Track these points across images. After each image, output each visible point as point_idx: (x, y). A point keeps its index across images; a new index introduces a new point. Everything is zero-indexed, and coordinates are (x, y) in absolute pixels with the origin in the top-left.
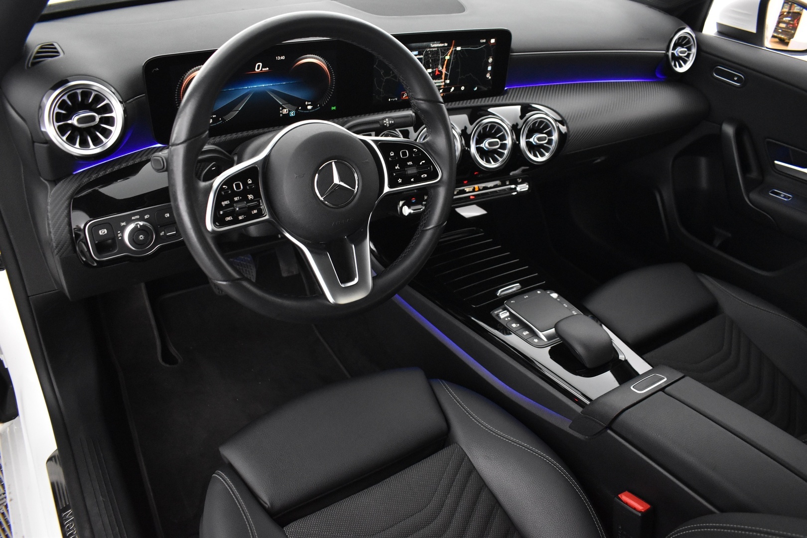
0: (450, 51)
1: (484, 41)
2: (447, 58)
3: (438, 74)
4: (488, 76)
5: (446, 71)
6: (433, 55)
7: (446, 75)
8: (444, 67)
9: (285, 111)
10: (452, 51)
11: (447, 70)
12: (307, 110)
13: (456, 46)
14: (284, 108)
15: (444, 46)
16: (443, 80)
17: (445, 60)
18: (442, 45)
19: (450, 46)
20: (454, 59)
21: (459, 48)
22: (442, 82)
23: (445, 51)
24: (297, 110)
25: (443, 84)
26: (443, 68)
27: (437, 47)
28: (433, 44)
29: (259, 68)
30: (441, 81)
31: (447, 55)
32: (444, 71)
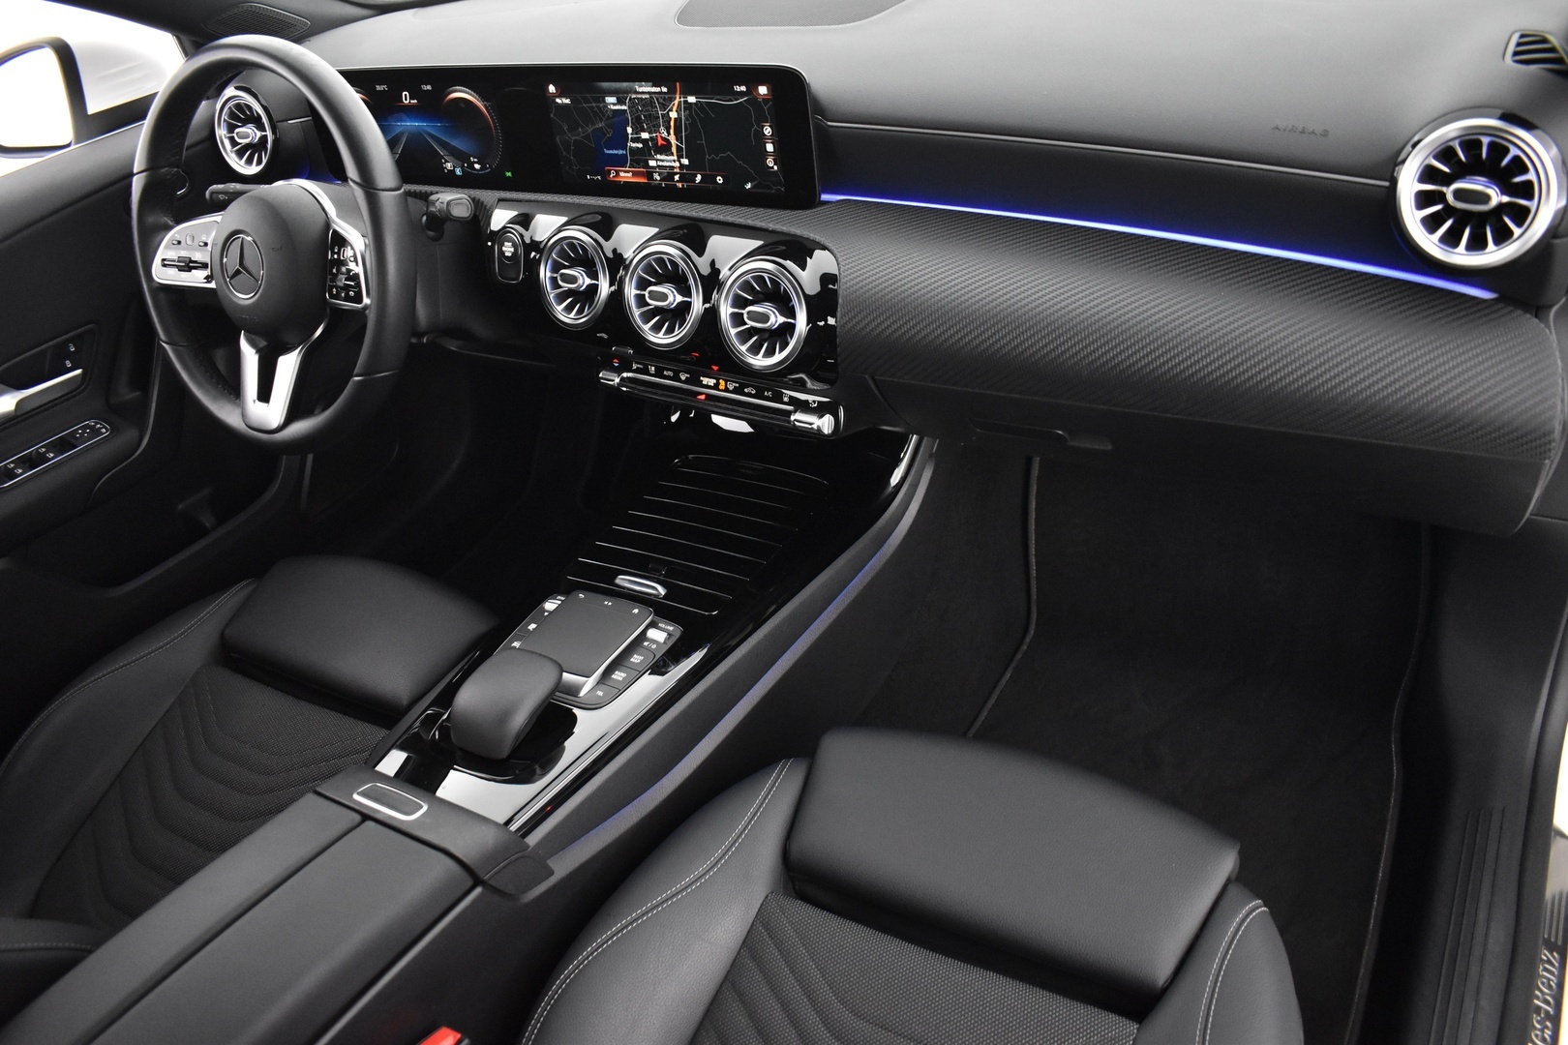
0: (676, 102)
1: (743, 88)
2: (673, 115)
3: (662, 145)
4: (770, 162)
5: (677, 140)
6: (643, 106)
7: (679, 149)
8: (672, 131)
9: (449, 166)
10: (680, 102)
11: (678, 138)
12: (475, 169)
13: (685, 93)
14: (446, 161)
15: (661, 93)
16: (675, 158)
17: (670, 119)
18: (658, 89)
19: (672, 91)
20: (687, 119)
21: (692, 99)
22: (674, 161)
23: (666, 101)
24: (462, 167)
25: (677, 164)
26: (669, 134)
27: (649, 93)
28: (640, 87)
29: (406, 98)
30: (672, 158)
31: (671, 110)
32: (672, 139)
